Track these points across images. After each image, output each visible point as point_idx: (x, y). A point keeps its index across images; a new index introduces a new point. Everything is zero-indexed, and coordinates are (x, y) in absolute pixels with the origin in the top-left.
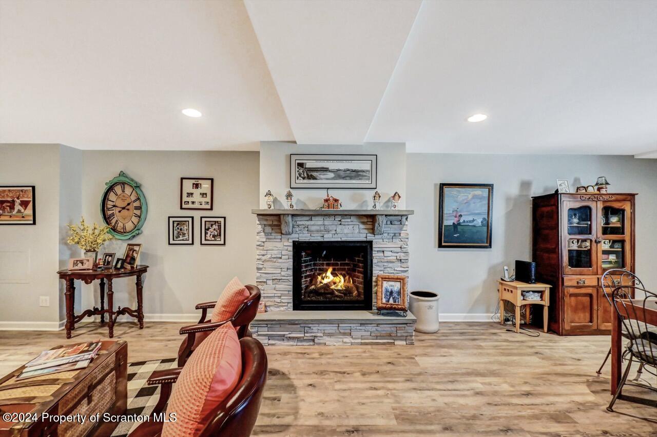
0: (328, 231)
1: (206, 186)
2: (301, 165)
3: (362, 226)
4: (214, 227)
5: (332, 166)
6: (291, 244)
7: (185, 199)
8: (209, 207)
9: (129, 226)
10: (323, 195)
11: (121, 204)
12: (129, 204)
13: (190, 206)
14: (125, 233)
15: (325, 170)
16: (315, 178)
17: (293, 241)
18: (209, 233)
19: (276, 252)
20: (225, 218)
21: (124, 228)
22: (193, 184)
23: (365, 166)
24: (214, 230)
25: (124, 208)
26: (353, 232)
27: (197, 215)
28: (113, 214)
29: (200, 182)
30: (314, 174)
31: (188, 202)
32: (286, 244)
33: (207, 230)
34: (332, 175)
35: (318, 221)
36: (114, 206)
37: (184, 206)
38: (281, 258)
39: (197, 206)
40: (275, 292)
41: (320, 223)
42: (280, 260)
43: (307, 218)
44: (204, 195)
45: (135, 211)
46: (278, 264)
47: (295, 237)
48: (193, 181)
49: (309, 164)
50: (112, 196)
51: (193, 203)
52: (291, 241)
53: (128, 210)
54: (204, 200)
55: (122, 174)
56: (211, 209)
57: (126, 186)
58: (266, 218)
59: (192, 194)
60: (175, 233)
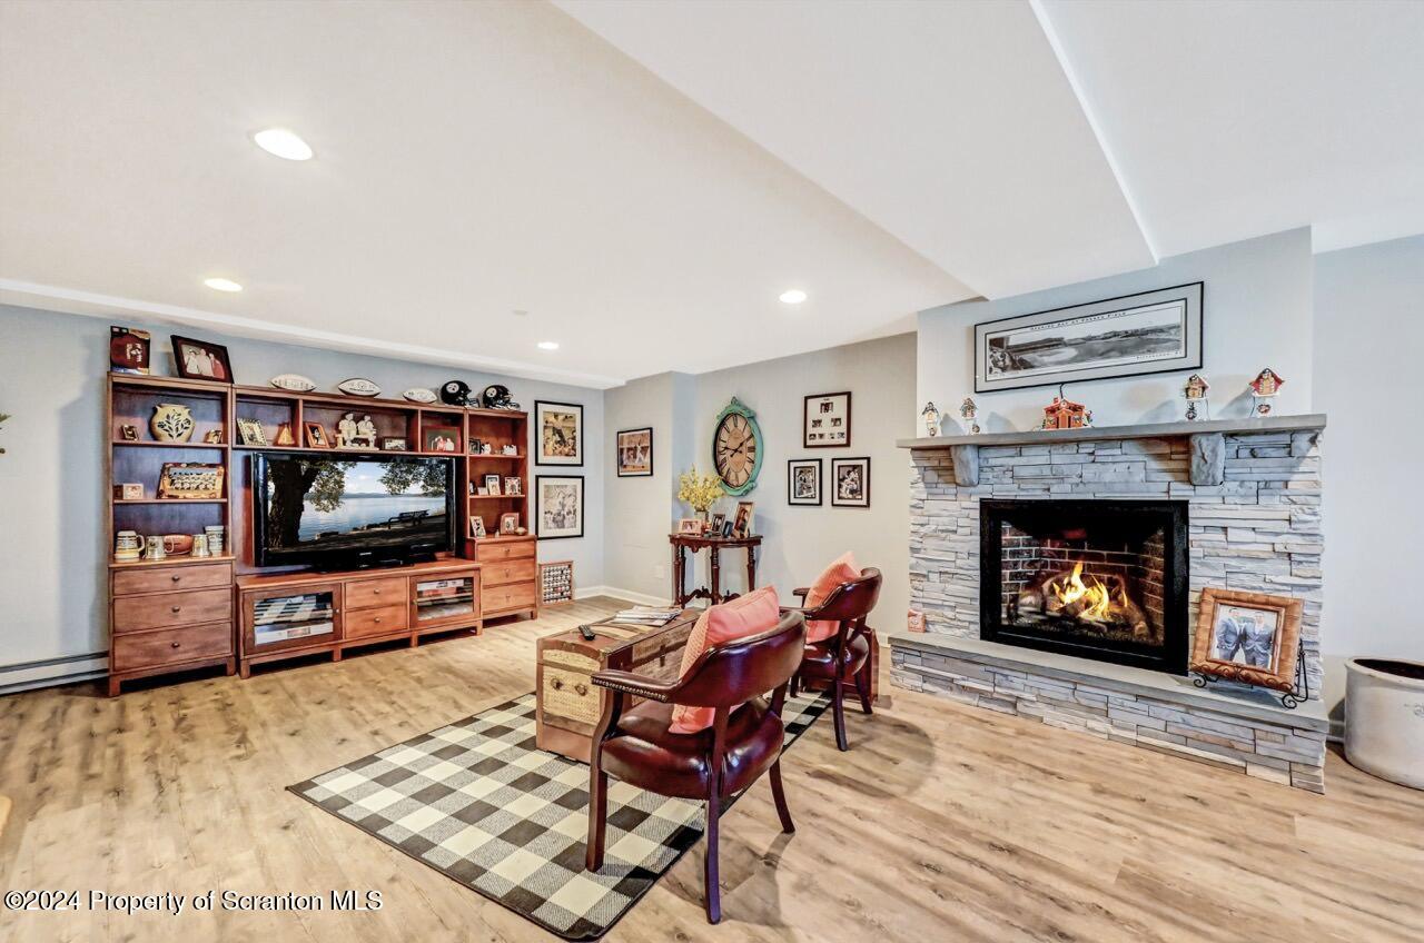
0: (1061, 479)
1: (839, 405)
2: (997, 343)
3: (1154, 465)
4: (852, 475)
5: (1072, 331)
6: (978, 505)
7: (811, 430)
8: (843, 441)
9: (742, 476)
11: (733, 444)
12: (741, 444)
13: (817, 441)
14: (737, 486)
15: (1057, 343)
16: (1026, 365)
17: (981, 499)
19: (946, 520)
20: (868, 459)
21: (737, 478)
22: (822, 404)
24: (852, 480)
25: (736, 451)
26: (1129, 480)
27: (827, 457)
28: (725, 460)
29: (831, 399)
30: (1027, 357)
31: (815, 435)
32: (965, 504)
33: (841, 480)
34: (1070, 352)
35: (1038, 456)
36: (726, 448)
37: (809, 442)
38: (955, 532)
39: (827, 441)
40: (944, 597)
41: (1043, 460)
42: (953, 536)
43: (1012, 451)
44: (836, 421)
45: (749, 454)
46: (953, 544)
47: (986, 491)
48: (822, 400)
49: (1015, 339)
50: (724, 435)
51: (821, 436)
52: (976, 498)
53: (742, 452)
54: (837, 430)
55: (733, 401)
56: (848, 444)
57: (739, 418)
58: (929, 454)
59: (820, 421)
60: (798, 485)
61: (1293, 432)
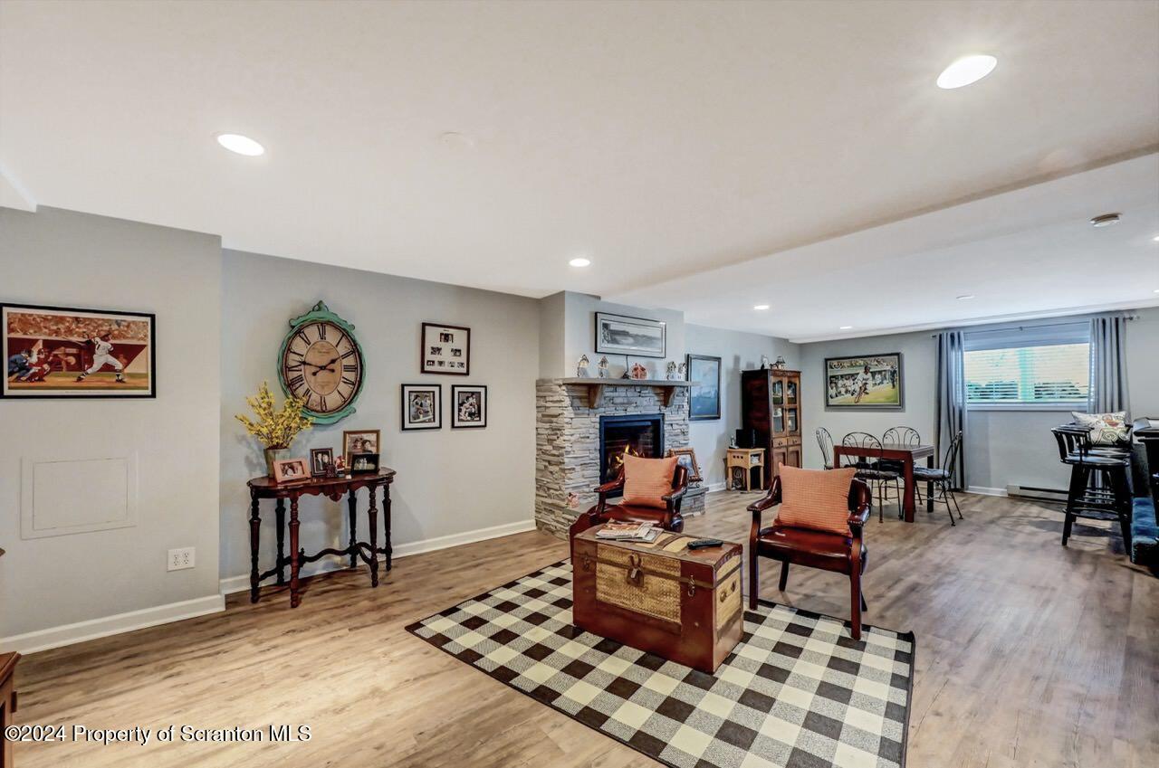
0: (631, 403)
1: (459, 340)
2: (605, 326)
3: (656, 398)
4: (471, 400)
5: (632, 330)
6: (598, 420)
7: (428, 356)
8: (464, 370)
9: (333, 400)
10: (621, 361)
11: (317, 359)
12: (333, 361)
13: (436, 368)
14: (324, 412)
15: (625, 334)
16: (617, 343)
17: (600, 416)
18: (464, 409)
19: (584, 430)
20: (486, 387)
21: (323, 402)
22: (441, 334)
23: (656, 332)
24: (471, 405)
25: (323, 368)
26: (648, 405)
27: (447, 382)
28: (300, 379)
29: (451, 331)
30: (618, 338)
31: (433, 362)
32: (593, 419)
33: (461, 405)
34: (631, 340)
35: (621, 393)
36: (304, 363)
37: (427, 368)
38: (588, 437)
39: (446, 368)
40: (584, 480)
41: (624, 394)
42: (588, 440)
43: (611, 389)
44: (457, 352)
45: (346, 374)
46: (588, 445)
47: (601, 411)
48: (442, 330)
49: (614, 327)
50: (299, 345)
51: (441, 363)
52: (598, 416)
53: (333, 371)
54: (457, 360)
55: (319, 306)
56: (467, 374)
57: (328, 328)
58: (577, 388)
59: (439, 349)
60: (413, 410)
61: (684, 387)
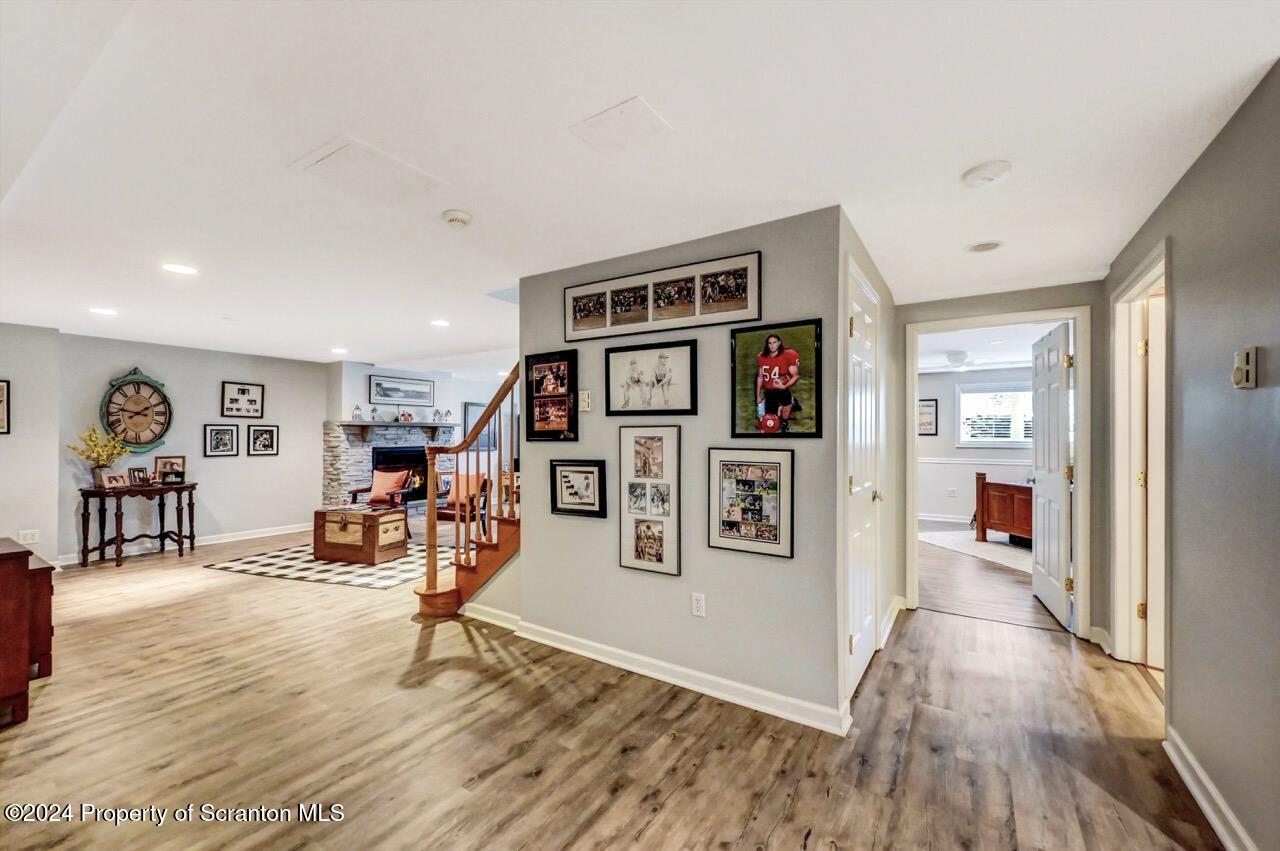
0: (400, 439)
1: (255, 393)
2: (378, 385)
3: (425, 435)
4: (265, 436)
5: (402, 387)
6: (371, 450)
7: (227, 404)
8: (259, 414)
9: (146, 435)
10: (394, 409)
11: (133, 408)
12: (147, 409)
13: (234, 413)
14: (139, 444)
15: (396, 390)
16: (388, 396)
17: (374, 449)
18: (258, 442)
19: (358, 457)
20: (278, 426)
21: (138, 437)
22: (239, 389)
23: (425, 388)
24: (265, 439)
25: (138, 413)
26: (418, 440)
27: (243, 424)
28: (119, 421)
29: (247, 387)
30: (389, 393)
31: (232, 409)
32: (367, 450)
33: (255, 439)
34: (402, 394)
35: (392, 432)
36: (123, 410)
37: (226, 413)
39: (243, 413)
41: (394, 432)
42: (361, 464)
43: (383, 429)
44: (252, 402)
45: (156, 418)
47: (374, 444)
48: (240, 387)
49: (386, 385)
50: (118, 398)
51: (238, 410)
52: (371, 447)
53: (146, 415)
54: (252, 407)
55: (135, 371)
56: (262, 417)
57: (142, 386)
58: (352, 428)
59: (237, 400)
60: (214, 443)
